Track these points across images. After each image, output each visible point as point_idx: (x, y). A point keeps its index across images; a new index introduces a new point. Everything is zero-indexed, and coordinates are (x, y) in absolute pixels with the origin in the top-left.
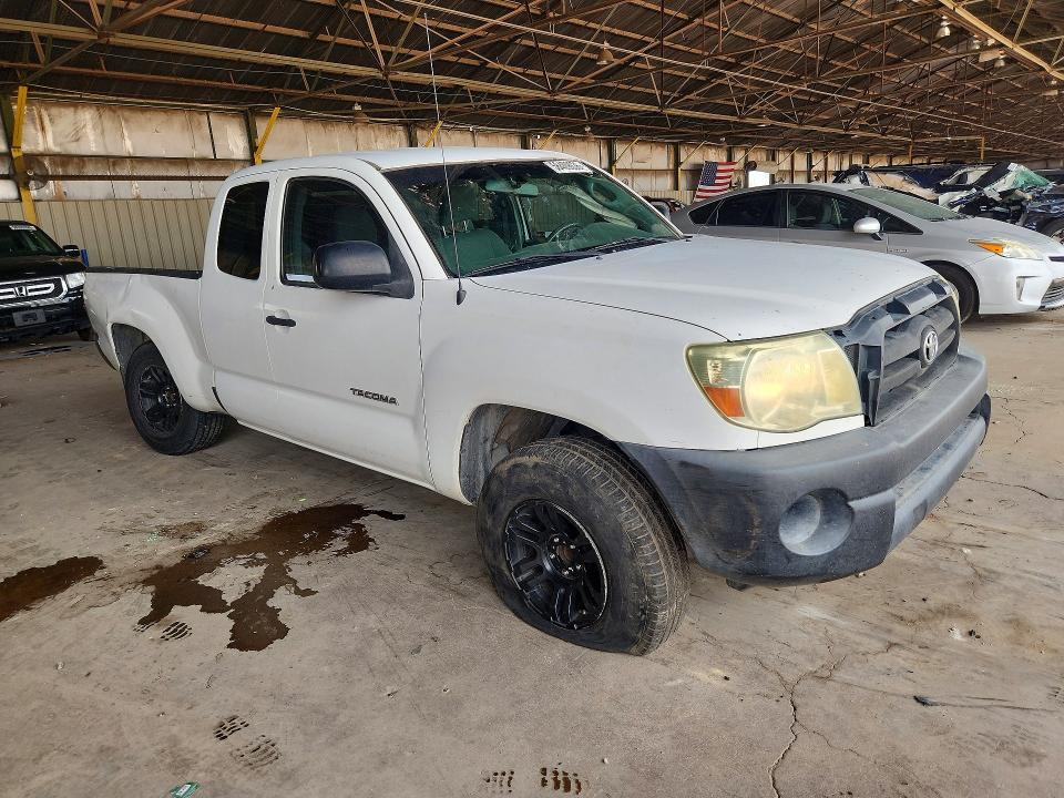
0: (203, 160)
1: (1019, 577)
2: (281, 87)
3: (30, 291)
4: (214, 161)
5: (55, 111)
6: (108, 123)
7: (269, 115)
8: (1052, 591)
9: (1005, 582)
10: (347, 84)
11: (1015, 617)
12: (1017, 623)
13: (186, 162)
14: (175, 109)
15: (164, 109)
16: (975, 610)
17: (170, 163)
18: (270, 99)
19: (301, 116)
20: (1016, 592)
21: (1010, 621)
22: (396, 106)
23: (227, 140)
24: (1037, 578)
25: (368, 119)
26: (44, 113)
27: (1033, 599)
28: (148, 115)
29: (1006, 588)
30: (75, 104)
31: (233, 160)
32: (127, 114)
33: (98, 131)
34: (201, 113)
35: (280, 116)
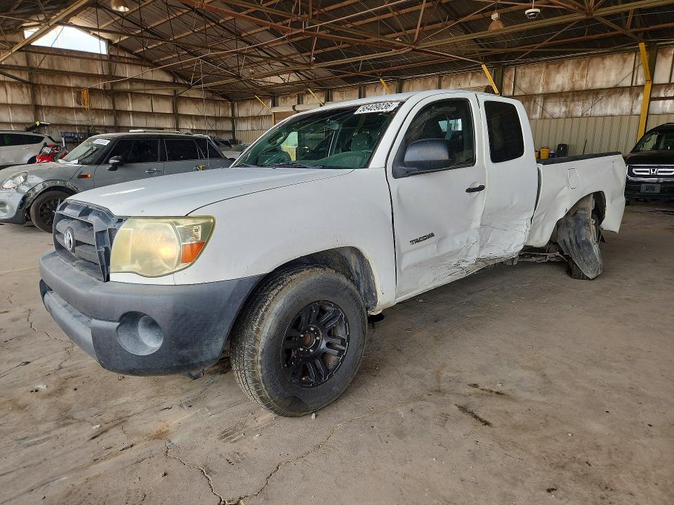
1: (46, 432)
3: (659, 172)
8: (19, 437)
9: (51, 425)
11: (25, 410)
12: (22, 408)
16: (48, 400)
20: (39, 422)
21: (25, 407)
24: (36, 439)
27: (26, 424)
29: (46, 421)
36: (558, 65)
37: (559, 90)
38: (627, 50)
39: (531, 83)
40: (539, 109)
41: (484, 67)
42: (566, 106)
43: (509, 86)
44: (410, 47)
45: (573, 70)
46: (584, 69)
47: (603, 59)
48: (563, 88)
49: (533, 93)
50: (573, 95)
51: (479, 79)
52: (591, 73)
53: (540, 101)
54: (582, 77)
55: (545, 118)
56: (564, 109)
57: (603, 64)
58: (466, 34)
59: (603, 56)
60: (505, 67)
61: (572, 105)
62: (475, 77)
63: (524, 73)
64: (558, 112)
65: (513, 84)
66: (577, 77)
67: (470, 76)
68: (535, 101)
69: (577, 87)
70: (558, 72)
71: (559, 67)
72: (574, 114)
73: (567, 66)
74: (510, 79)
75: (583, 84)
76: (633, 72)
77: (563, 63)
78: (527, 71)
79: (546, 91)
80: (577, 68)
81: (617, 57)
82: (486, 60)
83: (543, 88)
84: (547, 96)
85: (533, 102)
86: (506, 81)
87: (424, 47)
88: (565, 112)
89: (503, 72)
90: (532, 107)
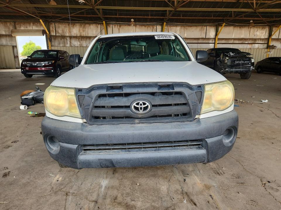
0: (202, 39)
2: (226, 17)
4: (205, 39)
5: (172, 28)
6: (182, 30)
7: (222, 25)
10: (245, 14)
13: (198, 39)
14: (199, 26)
15: (196, 26)
17: (194, 39)
18: (222, 21)
19: (232, 25)
22: (263, 20)
23: (210, 33)
25: (254, 25)
26: (170, 28)
28: (192, 27)
30: (176, 26)
31: (210, 38)
32: (187, 27)
33: (180, 32)
34: (205, 26)
35: (225, 26)
36: (73, 25)
37: (75, 35)
38: (98, 23)
39: (63, 31)
40: (69, 43)
41: (41, 20)
42: (80, 42)
43: (53, 31)
44: (5, 5)
45: (79, 28)
46: (83, 28)
47: (90, 25)
48: (77, 35)
49: (65, 35)
50: (81, 38)
51: (37, 26)
52: (86, 30)
53: (68, 39)
54: (83, 31)
55: (72, 46)
56: (79, 43)
57: (90, 27)
58: (31, 4)
59: (89, 24)
60: (49, 22)
61: (82, 42)
62: (34, 24)
63: (59, 26)
64: (77, 44)
65: (54, 30)
66: (81, 31)
67: (32, 24)
68: (66, 39)
69: (82, 35)
70: (74, 28)
71: (73, 26)
72: (83, 46)
73: (77, 26)
74: (53, 28)
75: (84, 34)
76: (101, 31)
77: (75, 24)
78: (60, 25)
79: (70, 35)
80: (81, 27)
81: (94, 25)
82: (42, 17)
83: (69, 34)
84: (71, 37)
85: (65, 39)
86: (51, 29)
87: (12, 6)
88: (80, 45)
89: (49, 24)
90: (65, 41)
